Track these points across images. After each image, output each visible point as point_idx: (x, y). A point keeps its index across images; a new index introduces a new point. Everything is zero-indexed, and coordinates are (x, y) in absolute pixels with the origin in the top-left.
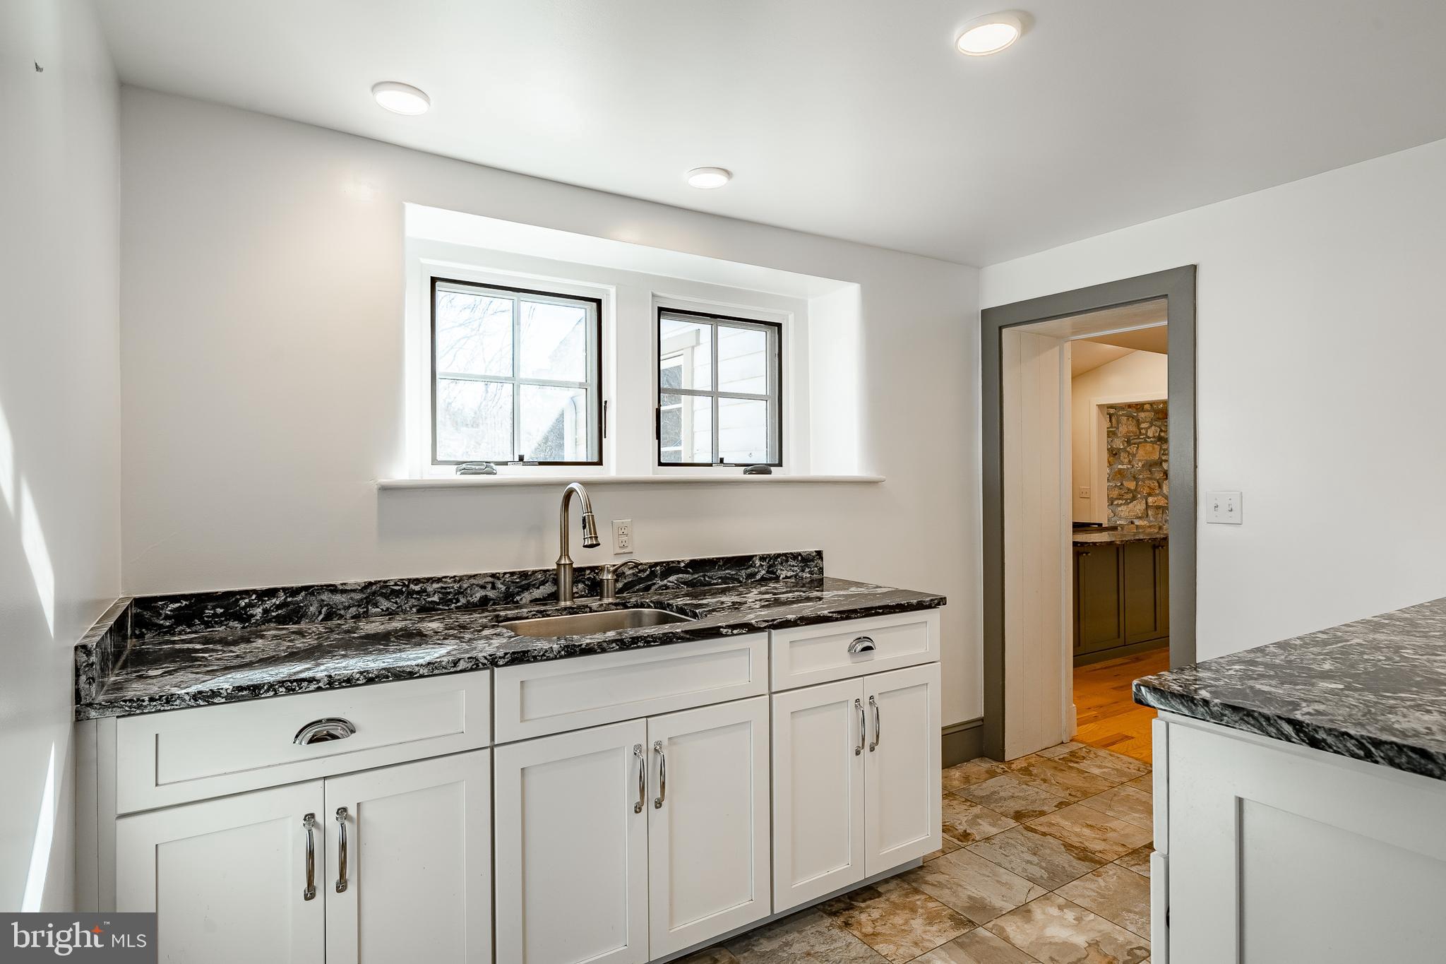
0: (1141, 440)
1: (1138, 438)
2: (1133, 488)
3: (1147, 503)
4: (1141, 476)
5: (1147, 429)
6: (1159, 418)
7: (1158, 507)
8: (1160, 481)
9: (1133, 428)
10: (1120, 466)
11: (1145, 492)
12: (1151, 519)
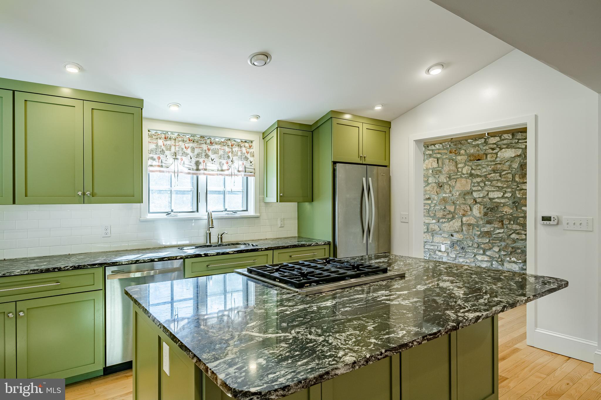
0: (458, 176)
1: (457, 175)
2: (452, 210)
3: (462, 221)
4: (458, 202)
5: (462, 168)
6: (470, 160)
7: (469, 225)
8: (471, 206)
9: (453, 168)
10: (444, 195)
11: (461, 214)
12: (465, 233)
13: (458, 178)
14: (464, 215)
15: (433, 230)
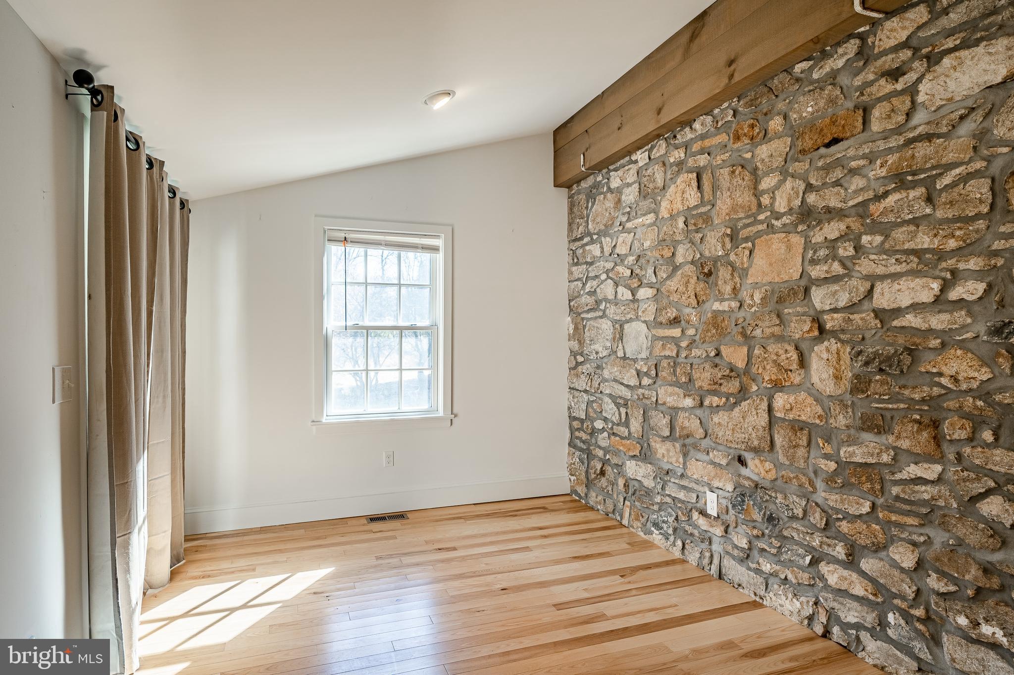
13: (759, 235)
14: (778, 386)
15: (685, 432)
